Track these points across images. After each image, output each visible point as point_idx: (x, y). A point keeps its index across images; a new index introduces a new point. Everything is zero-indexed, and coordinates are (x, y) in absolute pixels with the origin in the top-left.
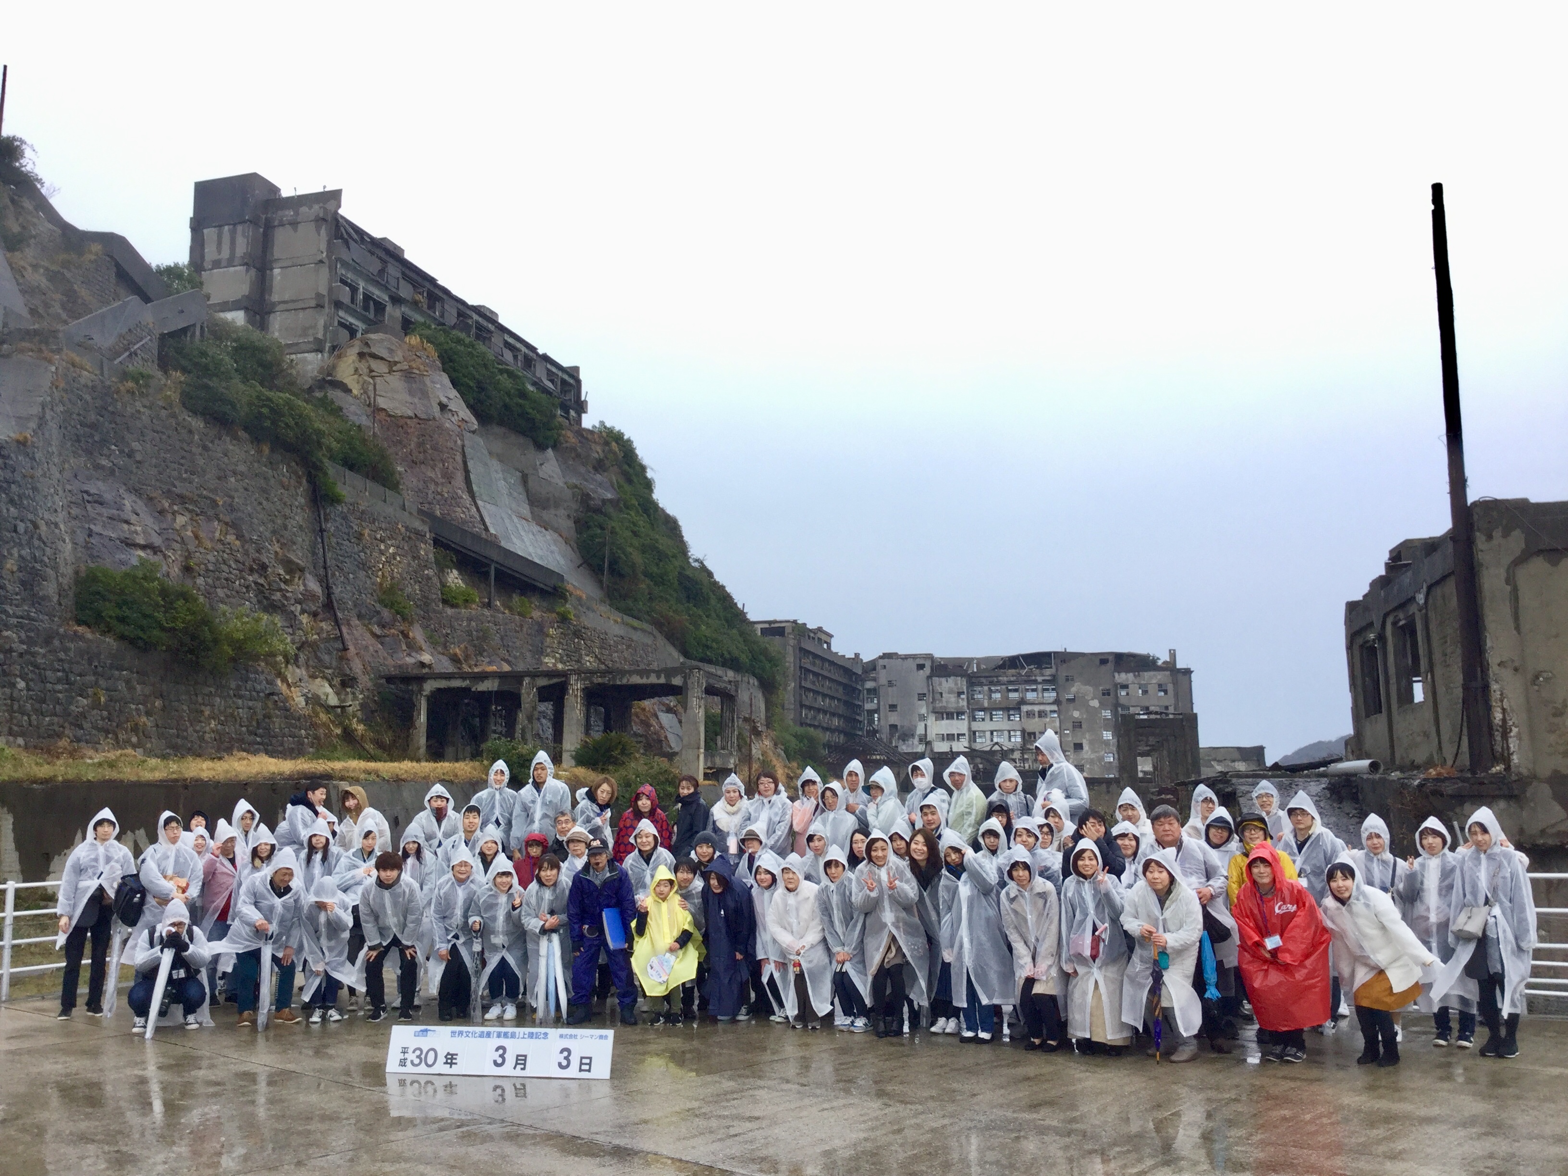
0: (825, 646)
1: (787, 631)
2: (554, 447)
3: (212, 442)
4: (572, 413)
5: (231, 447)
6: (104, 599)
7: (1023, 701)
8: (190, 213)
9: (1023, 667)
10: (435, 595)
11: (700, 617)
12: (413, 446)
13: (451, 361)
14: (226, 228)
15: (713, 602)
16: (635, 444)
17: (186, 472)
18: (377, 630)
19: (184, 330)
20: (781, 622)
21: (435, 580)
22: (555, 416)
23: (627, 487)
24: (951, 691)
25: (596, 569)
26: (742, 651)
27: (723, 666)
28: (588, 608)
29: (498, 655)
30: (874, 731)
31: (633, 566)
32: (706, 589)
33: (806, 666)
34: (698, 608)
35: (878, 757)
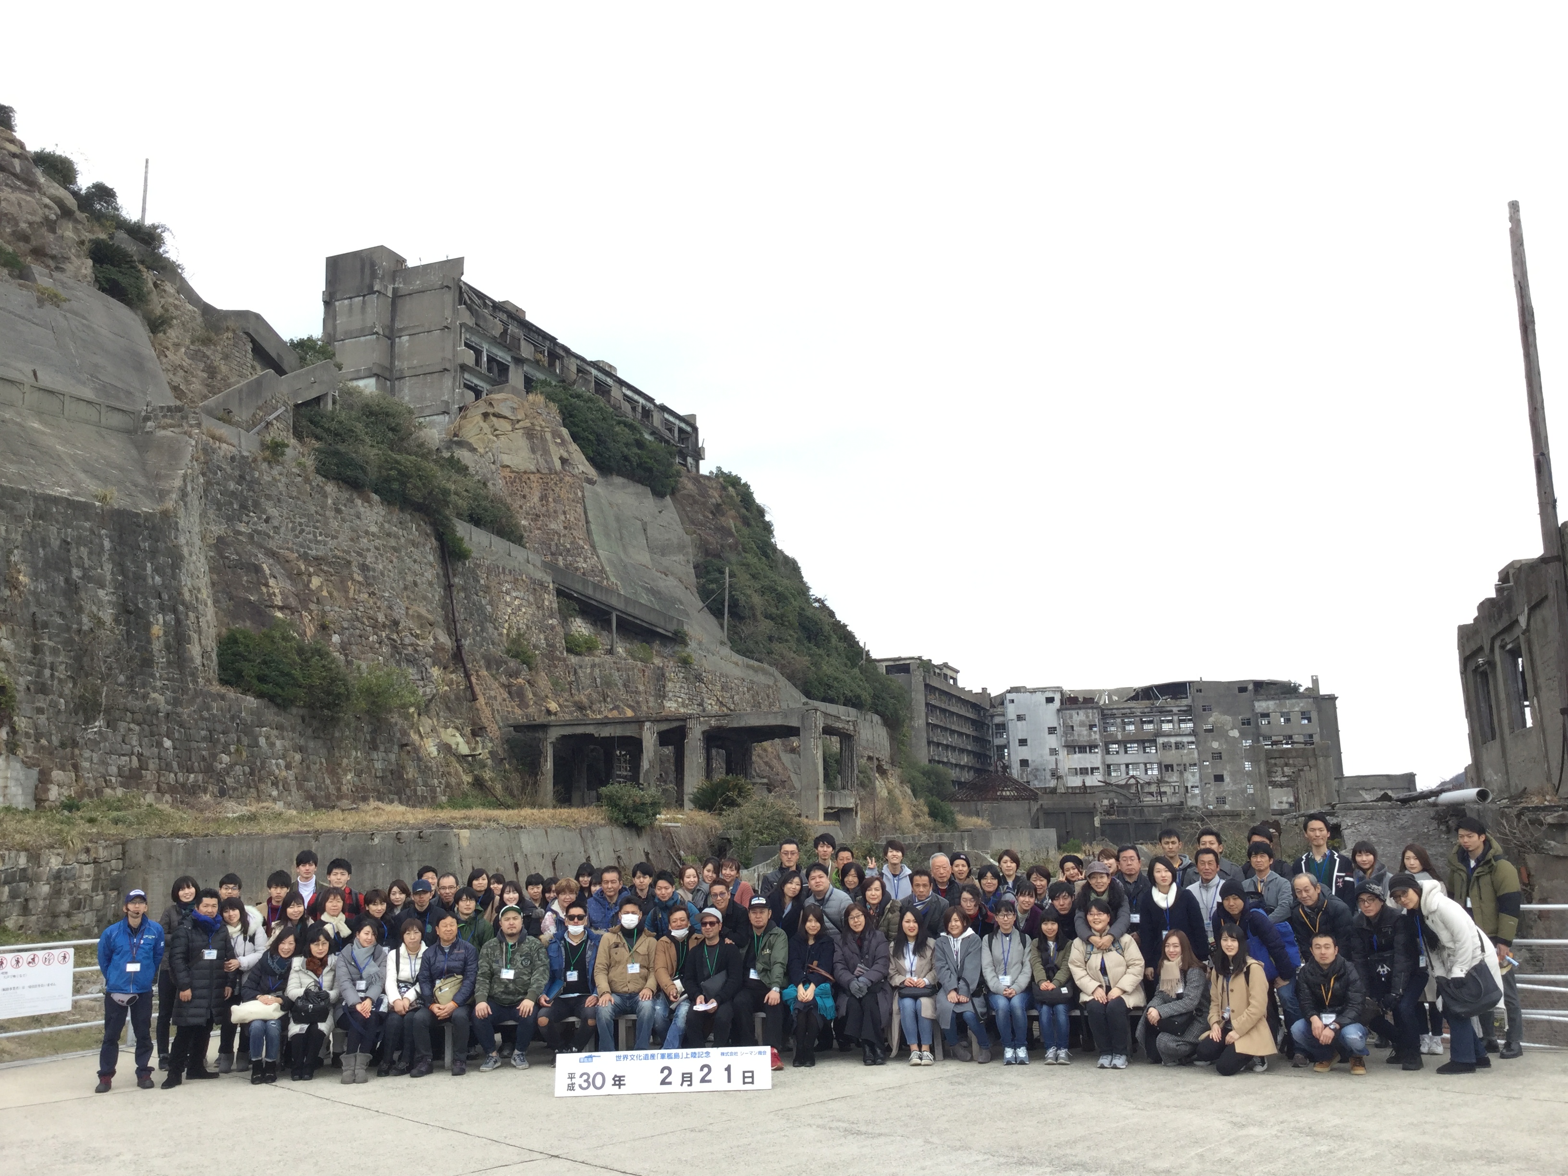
0: (951, 682)
1: (912, 668)
2: (673, 494)
3: (345, 505)
4: (690, 460)
5: (362, 509)
6: (246, 660)
7: (1159, 733)
8: (323, 287)
9: (1157, 698)
10: (560, 644)
11: (820, 655)
12: (536, 499)
13: (571, 416)
14: (357, 299)
15: (834, 641)
16: (752, 489)
17: (321, 535)
18: (503, 679)
19: (318, 400)
20: (906, 659)
21: (559, 629)
22: (671, 465)
23: (745, 531)
24: (1082, 724)
25: (717, 613)
26: (864, 689)
27: (845, 705)
28: (708, 651)
29: (621, 700)
30: (1005, 768)
31: (752, 608)
32: (827, 628)
33: (933, 702)
34: (819, 648)
35: (1008, 793)
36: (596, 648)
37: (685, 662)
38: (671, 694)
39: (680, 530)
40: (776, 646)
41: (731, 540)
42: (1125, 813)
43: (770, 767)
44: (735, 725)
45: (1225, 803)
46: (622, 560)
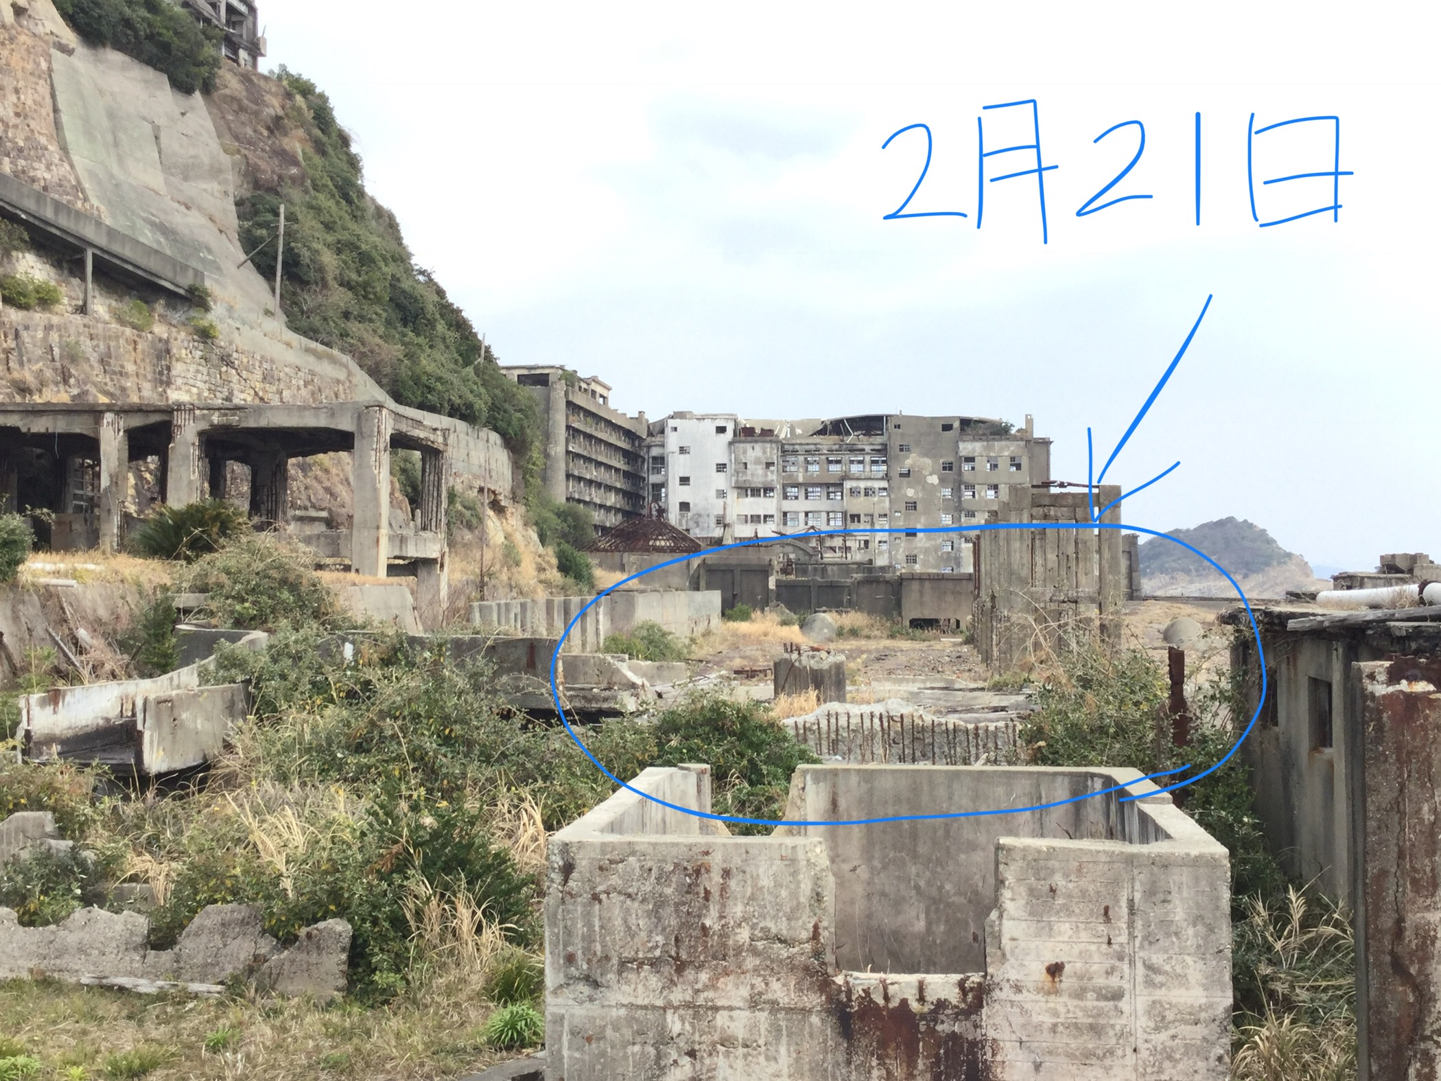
0: (601, 401)
1: (551, 379)
2: (205, 91)
4: (243, 54)
7: (846, 477)
9: (848, 434)
11: (419, 345)
15: (441, 327)
16: (332, 103)
20: (543, 368)
23: (318, 160)
24: (758, 462)
25: (267, 271)
26: (479, 396)
27: (450, 415)
28: (244, 323)
29: (95, 384)
30: (662, 511)
31: (321, 269)
32: (430, 308)
33: (575, 425)
34: (418, 335)
35: (663, 543)
36: (57, 301)
37: (205, 335)
38: (179, 381)
39: (214, 145)
40: (354, 327)
41: (294, 171)
42: (805, 572)
43: (332, 494)
44: (252, 423)
45: (915, 562)
46: (112, 176)
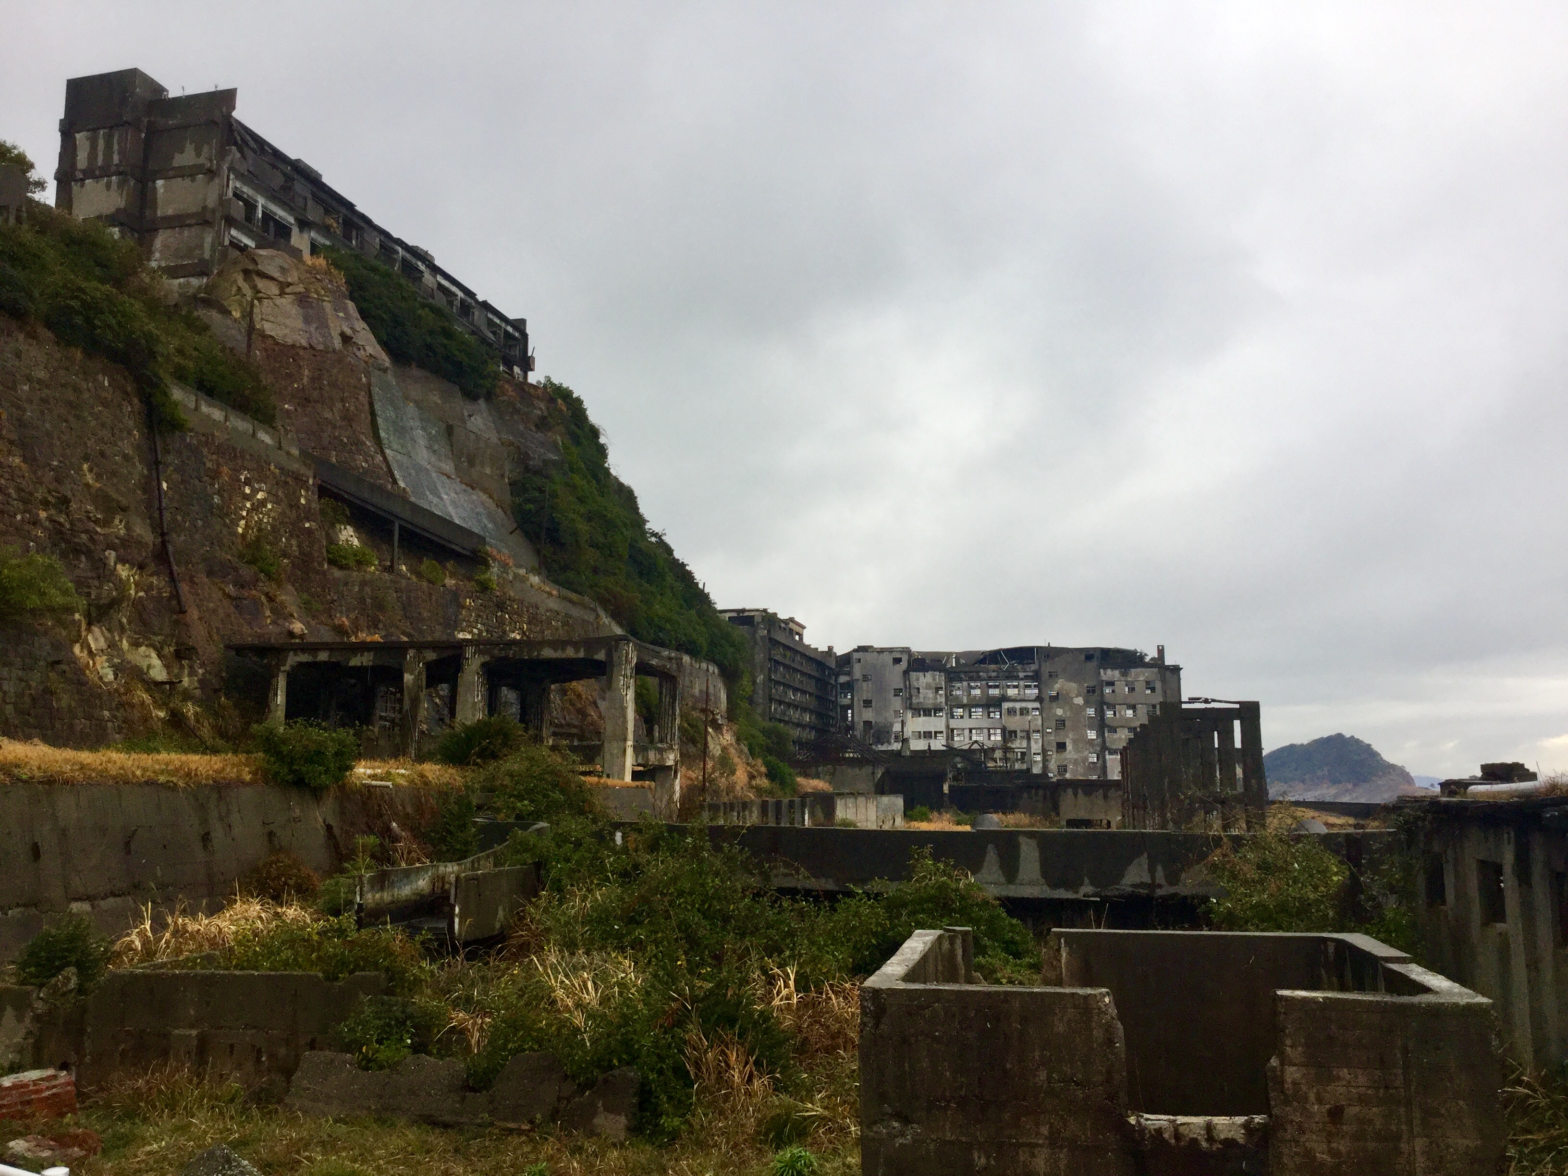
0: (797, 638)
1: (756, 620)
2: (488, 399)
4: (517, 368)
7: (1004, 698)
8: (61, 114)
9: (1004, 663)
10: (319, 553)
11: (653, 594)
12: (306, 381)
13: (361, 289)
14: (101, 131)
18: (231, 589)
20: (749, 611)
21: (320, 535)
23: (574, 449)
24: (928, 687)
25: (533, 538)
26: (701, 634)
29: (398, 628)
30: (848, 728)
31: (575, 534)
32: (662, 564)
33: (776, 657)
35: (851, 755)
37: (484, 587)
38: (464, 624)
39: (495, 439)
40: (600, 579)
42: (972, 779)
43: (583, 714)
46: (416, 464)
